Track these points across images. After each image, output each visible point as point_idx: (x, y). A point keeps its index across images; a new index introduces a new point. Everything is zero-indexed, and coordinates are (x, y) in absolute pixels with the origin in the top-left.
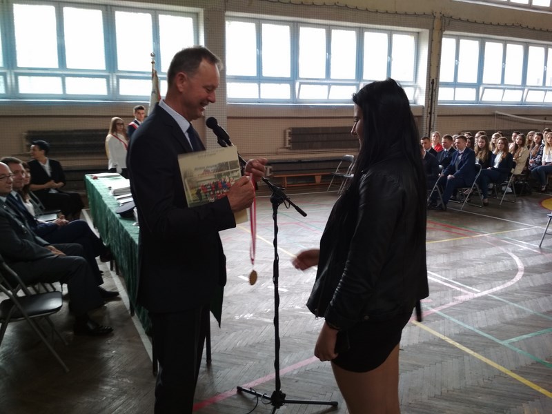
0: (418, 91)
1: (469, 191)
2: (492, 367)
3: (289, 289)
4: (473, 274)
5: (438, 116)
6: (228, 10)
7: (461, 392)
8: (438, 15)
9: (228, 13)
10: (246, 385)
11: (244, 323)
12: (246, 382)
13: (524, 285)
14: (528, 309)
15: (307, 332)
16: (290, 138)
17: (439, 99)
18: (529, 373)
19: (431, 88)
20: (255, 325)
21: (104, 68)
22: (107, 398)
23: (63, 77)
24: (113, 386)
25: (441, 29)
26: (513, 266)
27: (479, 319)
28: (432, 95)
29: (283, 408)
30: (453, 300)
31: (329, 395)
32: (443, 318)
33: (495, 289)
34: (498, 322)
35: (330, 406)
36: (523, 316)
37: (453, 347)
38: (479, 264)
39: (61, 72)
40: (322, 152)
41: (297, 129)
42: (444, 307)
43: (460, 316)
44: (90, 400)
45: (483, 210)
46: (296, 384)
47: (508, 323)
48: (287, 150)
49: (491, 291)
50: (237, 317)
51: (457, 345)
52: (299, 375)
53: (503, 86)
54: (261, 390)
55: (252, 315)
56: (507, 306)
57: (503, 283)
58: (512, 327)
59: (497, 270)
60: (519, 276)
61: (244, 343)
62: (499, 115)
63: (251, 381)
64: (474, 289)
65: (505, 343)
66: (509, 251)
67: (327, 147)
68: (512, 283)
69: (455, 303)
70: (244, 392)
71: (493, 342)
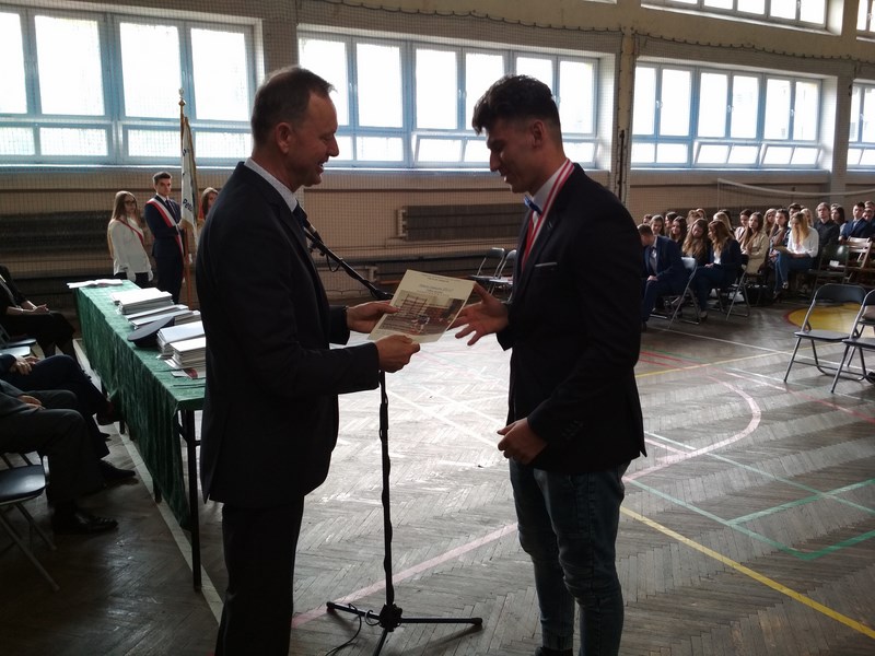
0: (600, 148)
1: (679, 300)
2: (713, 559)
3: (406, 454)
4: (684, 425)
5: (632, 186)
6: (301, 22)
7: (667, 597)
8: (628, 32)
9: (301, 26)
10: (340, 600)
11: (336, 507)
12: (341, 595)
13: (761, 438)
14: (766, 473)
15: (436, 518)
16: (404, 223)
17: (632, 161)
18: (767, 567)
19: (620, 143)
20: (354, 510)
22: (122, 628)
23: (36, 127)
24: (131, 610)
25: (633, 54)
26: (745, 410)
27: (694, 489)
28: (622, 155)
29: (399, 630)
30: (656, 463)
31: (468, 608)
32: (641, 490)
33: (717, 445)
34: (722, 493)
35: (470, 625)
36: (760, 483)
37: (654, 531)
38: (694, 409)
39: (32, 120)
40: (455, 245)
41: (415, 207)
42: (641, 473)
43: (666, 486)
44: (94, 631)
45: (701, 329)
46: (419, 595)
47: (736, 495)
48: (401, 242)
49: (711, 448)
50: (325, 500)
51: (662, 528)
52: (423, 581)
53: (728, 140)
54: (365, 606)
55: (349, 495)
56: (735, 469)
57: (730, 437)
58: (743, 499)
59: (721, 417)
60: (754, 424)
61: (338, 538)
62: (724, 185)
63: (348, 593)
64: (687, 446)
65: (732, 523)
66: (738, 389)
67: (462, 237)
68: (743, 436)
69: (658, 467)
70: (337, 610)
71: (715, 522)
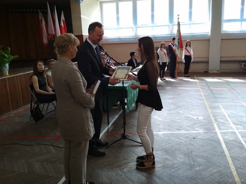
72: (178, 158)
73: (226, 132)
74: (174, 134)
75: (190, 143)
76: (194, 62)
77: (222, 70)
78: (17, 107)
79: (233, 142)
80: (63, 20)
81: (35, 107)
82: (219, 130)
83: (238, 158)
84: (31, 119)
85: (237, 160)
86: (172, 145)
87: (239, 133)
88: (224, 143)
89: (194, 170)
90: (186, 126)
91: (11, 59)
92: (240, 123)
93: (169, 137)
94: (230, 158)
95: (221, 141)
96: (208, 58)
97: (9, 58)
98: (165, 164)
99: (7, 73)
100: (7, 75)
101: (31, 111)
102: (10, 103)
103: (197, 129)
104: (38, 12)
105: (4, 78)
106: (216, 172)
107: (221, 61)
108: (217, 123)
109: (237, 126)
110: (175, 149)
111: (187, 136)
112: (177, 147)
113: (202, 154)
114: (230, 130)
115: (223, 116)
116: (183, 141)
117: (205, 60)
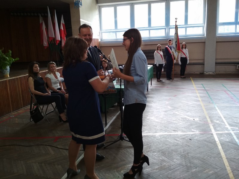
21: (164, 25)
23: (149, 30)
72: (175, 160)
73: (222, 133)
74: (170, 135)
75: (187, 145)
76: (190, 64)
77: (217, 72)
78: (17, 108)
79: (229, 144)
80: (63, 24)
81: (35, 108)
82: (215, 131)
83: (234, 160)
84: (30, 120)
85: (233, 161)
86: (168, 146)
87: (235, 134)
88: (220, 144)
89: (191, 172)
90: (182, 127)
91: (12, 62)
92: (236, 124)
93: (165, 138)
94: (226, 160)
95: (217, 143)
96: (204, 60)
97: (10, 60)
98: (162, 166)
99: (7, 75)
100: (7, 77)
101: (31, 112)
102: (11, 104)
103: (193, 130)
104: (39, 16)
105: (5, 81)
106: (212, 174)
107: (216, 63)
108: (213, 124)
109: (232, 128)
110: (172, 150)
111: (184, 137)
112: (173, 148)
113: (198, 155)
114: (226, 132)
115: (219, 117)
116: (179, 142)
117: (201, 61)
